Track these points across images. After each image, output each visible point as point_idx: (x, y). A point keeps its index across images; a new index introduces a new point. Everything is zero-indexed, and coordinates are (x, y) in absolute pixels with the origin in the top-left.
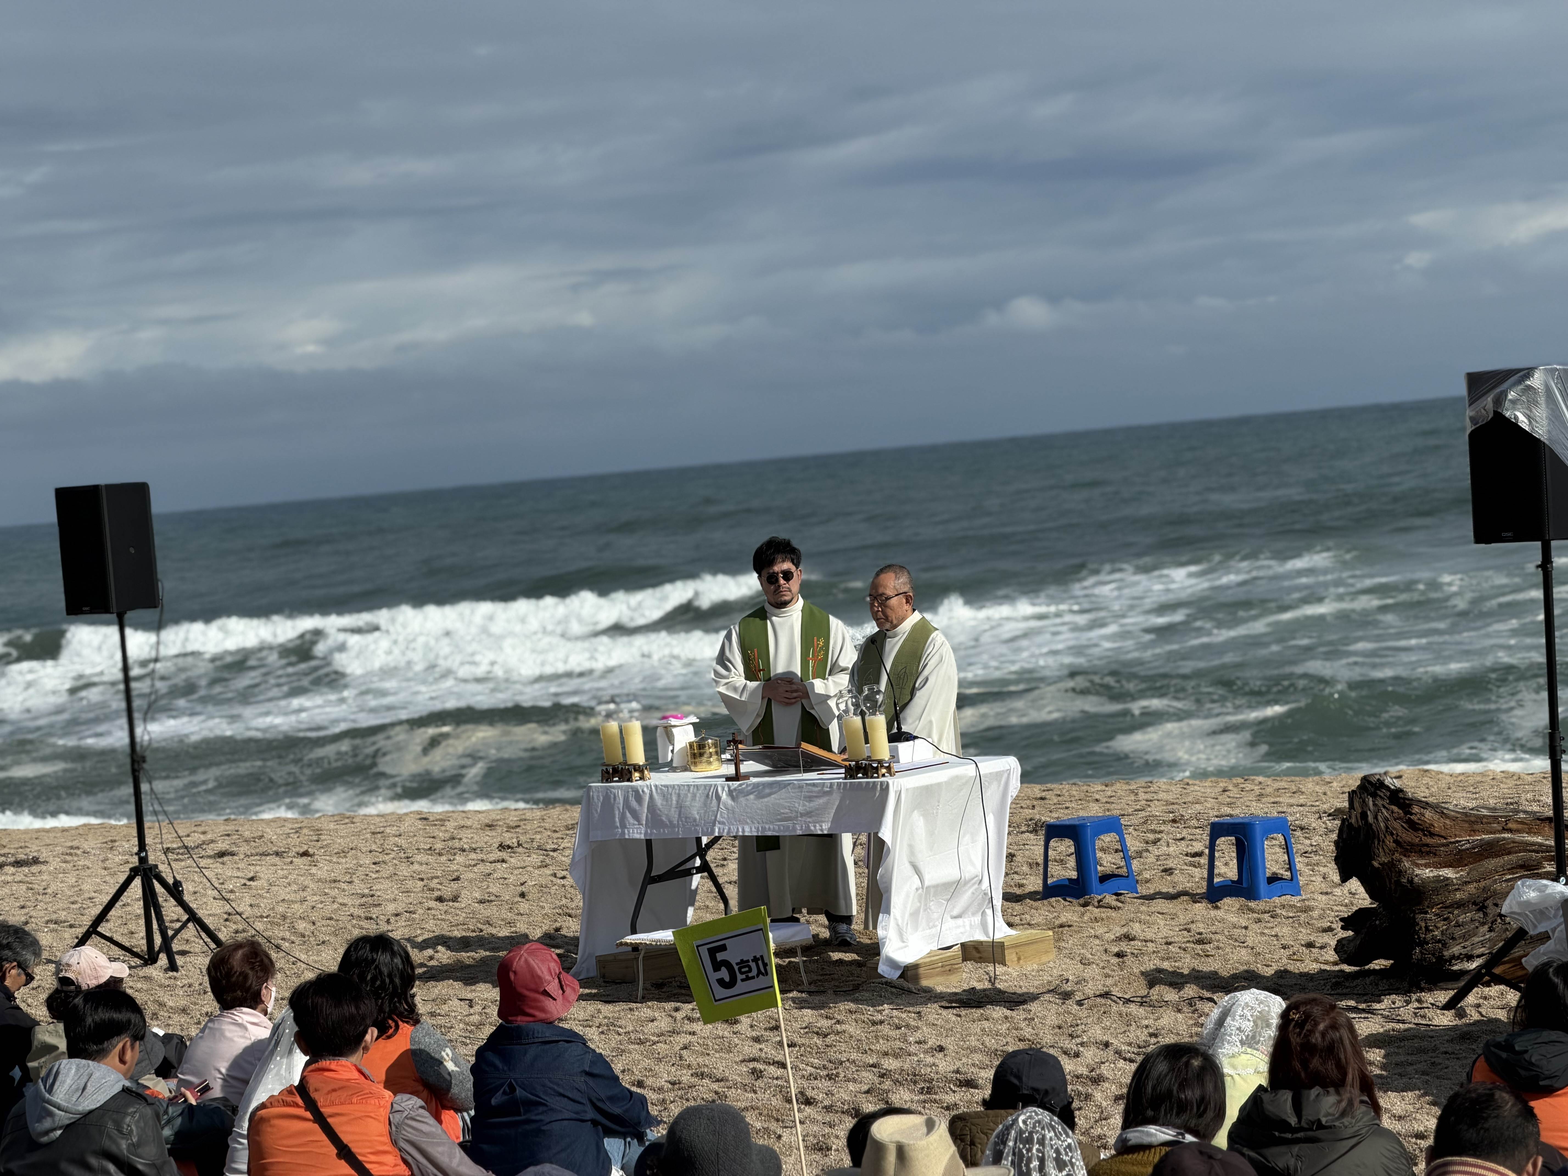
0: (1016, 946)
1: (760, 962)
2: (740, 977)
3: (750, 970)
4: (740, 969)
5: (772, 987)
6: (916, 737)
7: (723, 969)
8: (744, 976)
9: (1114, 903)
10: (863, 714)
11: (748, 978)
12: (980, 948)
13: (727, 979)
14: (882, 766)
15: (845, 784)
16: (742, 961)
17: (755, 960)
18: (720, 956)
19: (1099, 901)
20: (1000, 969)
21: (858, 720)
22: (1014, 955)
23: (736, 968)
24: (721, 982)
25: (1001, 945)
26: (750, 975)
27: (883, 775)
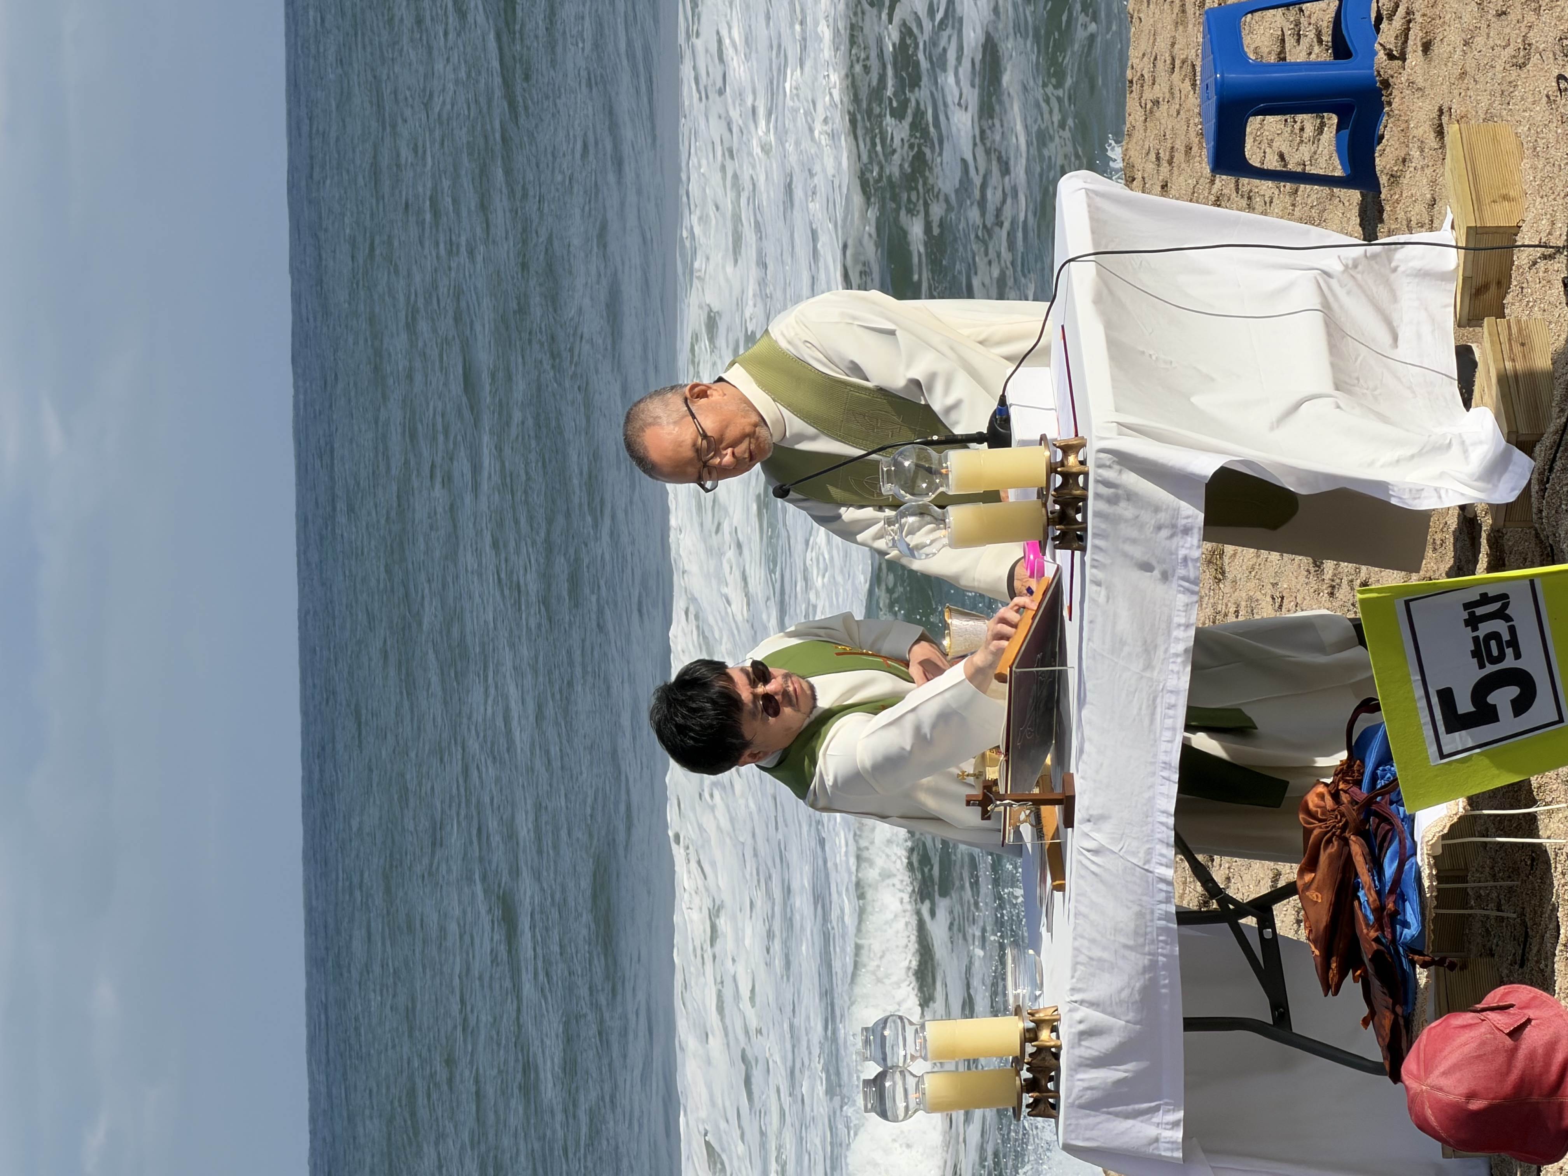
0: (1478, 202)
1: (1480, 611)
2: (1509, 662)
3: (1496, 636)
4: (1494, 661)
5: (1532, 580)
6: (1003, 400)
7: (1491, 699)
8: (1509, 652)
9: (1398, 21)
10: (943, 503)
11: (1514, 643)
12: (1479, 281)
13: (1513, 691)
14: (1062, 463)
15: (1095, 547)
16: (1476, 654)
17: (1473, 622)
18: (1464, 705)
19: (1391, 56)
20: (1525, 237)
21: (954, 513)
22: (1496, 207)
23: (1490, 668)
24: (1521, 706)
25: (1473, 232)
26: (1506, 637)
27: (1083, 463)
